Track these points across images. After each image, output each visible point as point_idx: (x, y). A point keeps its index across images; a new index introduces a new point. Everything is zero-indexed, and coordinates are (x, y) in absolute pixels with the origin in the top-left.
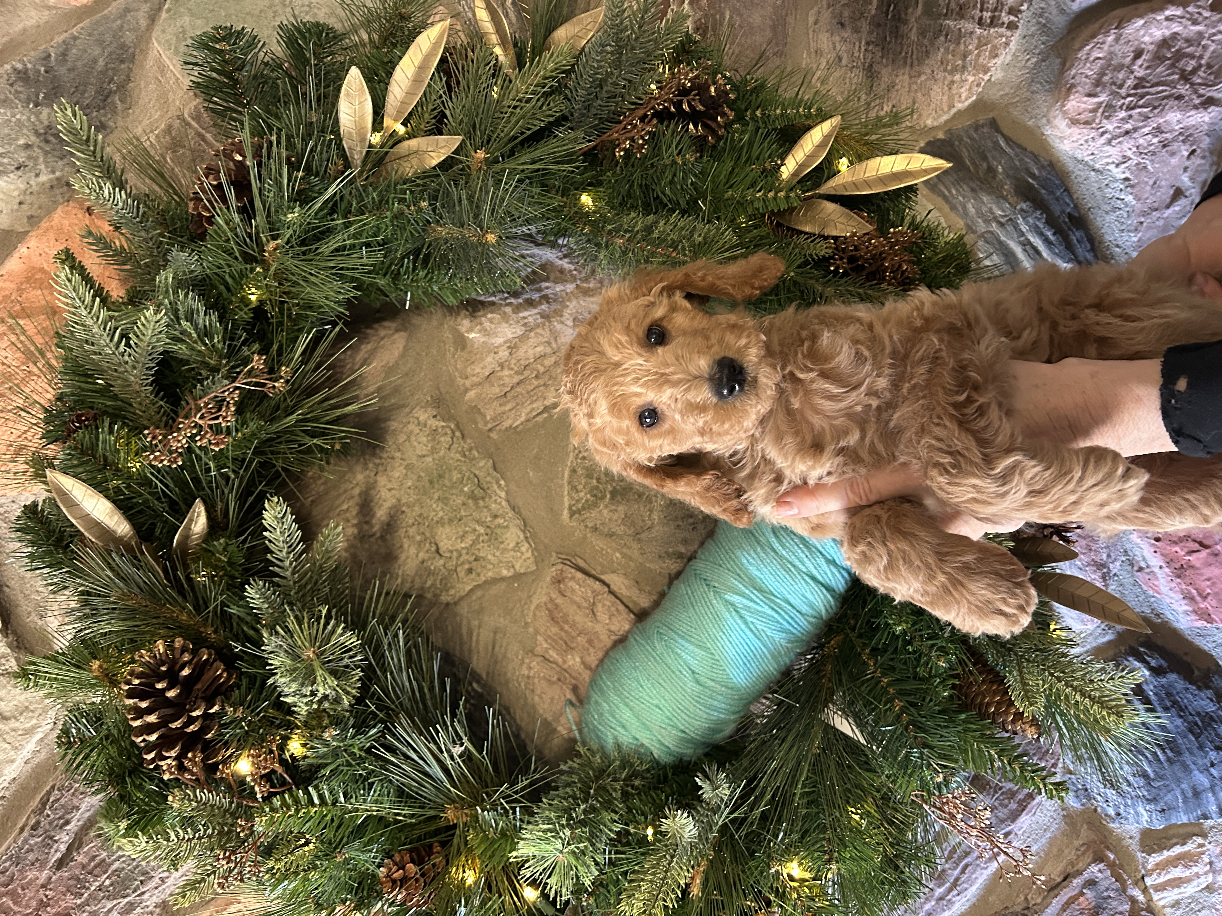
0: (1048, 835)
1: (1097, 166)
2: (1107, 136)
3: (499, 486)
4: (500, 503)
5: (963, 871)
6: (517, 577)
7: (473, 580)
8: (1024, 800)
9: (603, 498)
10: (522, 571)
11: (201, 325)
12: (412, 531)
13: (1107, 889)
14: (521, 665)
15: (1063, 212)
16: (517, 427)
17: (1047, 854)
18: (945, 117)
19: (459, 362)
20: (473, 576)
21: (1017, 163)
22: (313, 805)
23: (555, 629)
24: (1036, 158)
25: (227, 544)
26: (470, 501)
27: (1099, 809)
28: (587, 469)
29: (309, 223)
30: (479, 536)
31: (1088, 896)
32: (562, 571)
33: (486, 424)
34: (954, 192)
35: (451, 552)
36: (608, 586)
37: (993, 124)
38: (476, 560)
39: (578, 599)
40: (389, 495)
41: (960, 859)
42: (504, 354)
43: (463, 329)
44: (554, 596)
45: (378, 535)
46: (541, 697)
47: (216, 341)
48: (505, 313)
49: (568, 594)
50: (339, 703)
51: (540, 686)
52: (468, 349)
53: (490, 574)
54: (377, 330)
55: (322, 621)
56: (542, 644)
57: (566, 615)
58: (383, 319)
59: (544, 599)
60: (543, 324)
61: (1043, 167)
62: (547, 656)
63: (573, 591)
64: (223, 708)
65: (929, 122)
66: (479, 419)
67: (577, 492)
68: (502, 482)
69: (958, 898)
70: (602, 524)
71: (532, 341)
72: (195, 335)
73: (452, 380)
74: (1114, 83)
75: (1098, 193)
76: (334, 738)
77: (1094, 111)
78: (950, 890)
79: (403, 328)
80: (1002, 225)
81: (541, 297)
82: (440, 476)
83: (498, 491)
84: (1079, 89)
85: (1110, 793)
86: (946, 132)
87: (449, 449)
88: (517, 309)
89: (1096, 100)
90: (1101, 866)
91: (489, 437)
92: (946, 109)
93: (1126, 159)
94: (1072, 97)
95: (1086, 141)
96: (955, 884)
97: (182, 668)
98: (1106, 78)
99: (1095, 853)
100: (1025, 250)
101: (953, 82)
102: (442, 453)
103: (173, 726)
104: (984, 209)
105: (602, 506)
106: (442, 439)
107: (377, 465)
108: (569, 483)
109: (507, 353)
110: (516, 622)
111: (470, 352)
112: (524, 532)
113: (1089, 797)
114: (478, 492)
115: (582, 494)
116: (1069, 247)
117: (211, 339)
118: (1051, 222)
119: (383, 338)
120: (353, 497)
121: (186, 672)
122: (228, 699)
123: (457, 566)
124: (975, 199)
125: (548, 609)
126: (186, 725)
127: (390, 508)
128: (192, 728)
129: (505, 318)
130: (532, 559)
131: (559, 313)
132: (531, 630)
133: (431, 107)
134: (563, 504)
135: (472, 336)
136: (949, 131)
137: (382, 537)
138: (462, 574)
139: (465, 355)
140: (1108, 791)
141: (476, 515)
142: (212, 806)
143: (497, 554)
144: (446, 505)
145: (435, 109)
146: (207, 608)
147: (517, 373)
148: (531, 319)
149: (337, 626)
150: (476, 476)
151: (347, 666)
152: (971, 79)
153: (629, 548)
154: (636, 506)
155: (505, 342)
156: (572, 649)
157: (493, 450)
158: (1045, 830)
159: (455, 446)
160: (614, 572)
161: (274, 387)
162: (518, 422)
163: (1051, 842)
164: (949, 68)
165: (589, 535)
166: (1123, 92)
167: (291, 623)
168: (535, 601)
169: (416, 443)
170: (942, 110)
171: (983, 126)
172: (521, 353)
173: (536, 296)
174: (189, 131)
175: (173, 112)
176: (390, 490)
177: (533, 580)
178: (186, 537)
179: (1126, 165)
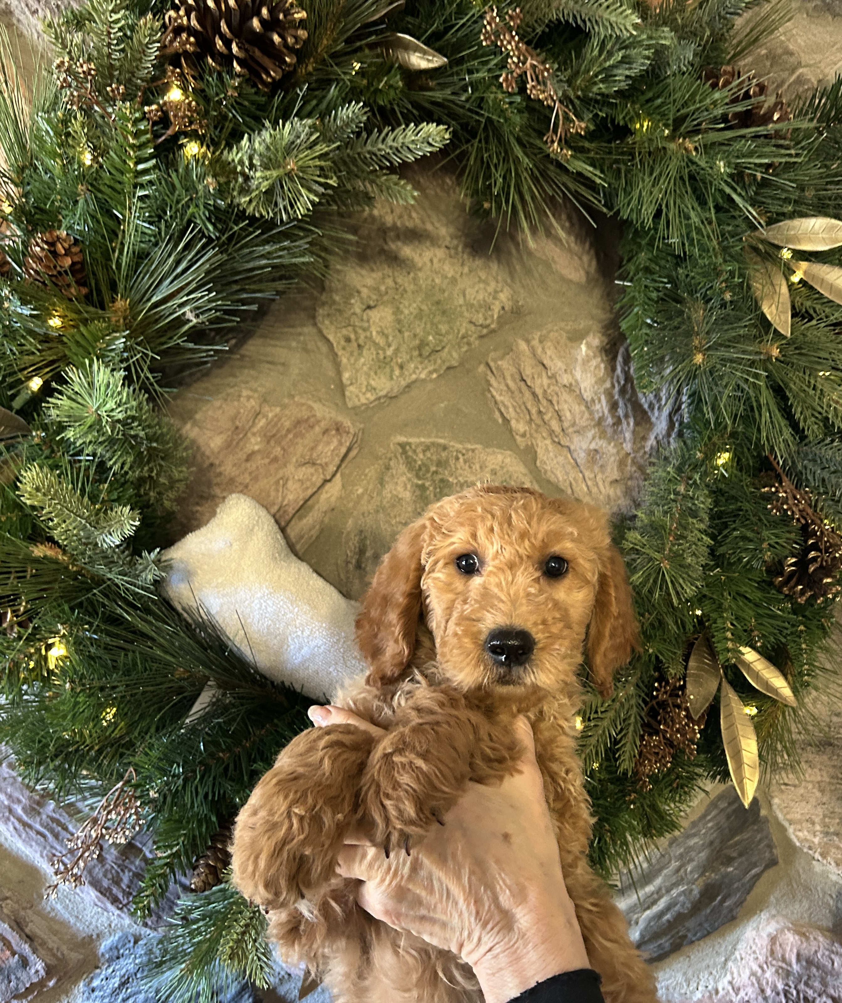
0: (72, 920)
1: (730, 964)
2: (760, 972)
3: (431, 373)
4: (414, 372)
5: (38, 833)
6: (341, 388)
7: (338, 343)
8: (111, 893)
9: (418, 477)
10: (347, 394)
11: (616, 71)
12: (390, 282)
13: (18, 979)
14: (251, 390)
15: (688, 930)
16: (490, 391)
17: (53, 919)
18: (780, 816)
19: (556, 334)
20: (343, 342)
21: (736, 886)
22: (136, 164)
23: (287, 424)
24: (740, 903)
25: (396, 89)
26: (417, 342)
27: (98, 971)
28: (447, 461)
29: (711, 183)
30: (384, 350)
31: (11, 960)
32: (348, 433)
33: (495, 360)
34: (710, 825)
35: (368, 321)
36: (329, 481)
37: (773, 863)
38: (359, 346)
39: (320, 448)
40: (426, 259)
41: (52, 831)
42: (565, 379)
43: (590, 338)
44: (322, 424)
45: (386, 247)
46: (220, 408)
47: (601, 85)
48: (604, 381)
49: (325, 438)
50: (240, 193)
51: (230, 409)
52: (569, 344)
53: (344, 360)
54: (588, 252)
55: (322, 180)
56: (271, 412)
57: (303, 436)
58: (598, 260)
59: (319, 415)
60: (593, 419)
61: (731, 910)
62: (260, 417)
63: (328, 443)
64: (239, 76)
65: (776, 801)
66: (499, 353)
67: (424, 451)
68: (435, 376)
69: (11, 828)
70: (392, 476)
71: (577, 409)
72: (608, 64)
73: (539, 327)
74: (809, 978)
75: (704, 964)
76: (206, 187)
77: (784, 960)
78: (20, 820)
79: (589, 280)
80: (678, 870)
81: (619, 418)
82: (444, 313)
83: (426, 372)
84: (805, 944)
85: (116, 982)
86: (766, 817)
87: (471, 322)
88: (609, 394)
89: (794, 961)
90: (42, 973)
91: (480, 363)
92: (788, 817)
93: (737, 991)
94: (797, 937)
95: (754, 952)
96: (25, 825)
97: (280, 35)
98: (814, 970)
99: (55, 967)
100: (653, 894)
101: (813, 823)
102: (466, 314)
103: (223, 24)
104: (693, 854)
105: (409, 475)
106: (480, 315)
107: (456, 248)
108: (433, 444)
109: (565, 382)
110: (294, 385)
111: (566, 346)
112: (386, 396)
113: (110, 961)
114: (426, 351)
115: (421, 456)
116: (656, 936)
117: (602, 81)
118: (680, 918)
119: (580, 258)
120: (424, 223)
121: (276, 38)
122: (247, 81)
123: (354, 326)
124: (703, 845)
125: (308, 418)
126: (223, 37)
127: (412, 261)
128: (219, 43)
129: (601, 381)
130: (358, 403)
131: (603, 434)
132: (286, 401)
133: (818, 307)
134: (412, 436)
135: (583, 347)
136: (766, 820)
137: (382, 251)
138: (344, 332)
139: (563, 340)
140: (117, 979)
141: (404, 348)
142: (140, 60)
143: (365, 368)
144: (416, 317)
145: (815, 312)
146: (337, 65)
147: (545, 392)
148: (598, 407)
149: (316, 194)
150: (443, 348)
151: (276, 204)
152: (816, 840)
153: (369, 502)
154: (410, 509)
155: (576, 381)
156: (268, 442)
157: (467, 366)
158: (77, 917)
159: (473, 328)
160: (343, 486)
161: (553, 142)
162: (495, 393)
163: (64, 924)
164: (827, 820)
165: (380, 462)
166: (802, 986)
167: (322, 148)
168: (316, 406)
169: (476, 288)
170: (788, 813)
171: (771, 852)
172: (565, 396)
173: (621, 412)
174: (787, 73)
175: (805, 58)
176: (431, 261)
177: (337, 405)
178: (407, 47)
179: (731, 991)
